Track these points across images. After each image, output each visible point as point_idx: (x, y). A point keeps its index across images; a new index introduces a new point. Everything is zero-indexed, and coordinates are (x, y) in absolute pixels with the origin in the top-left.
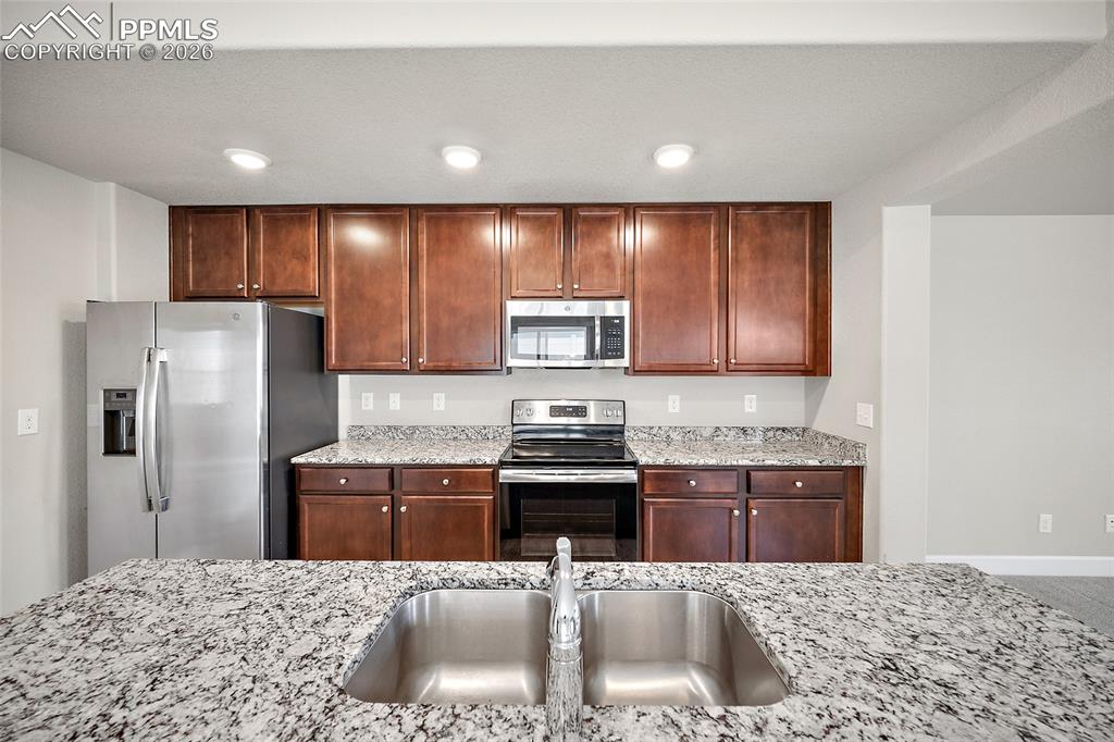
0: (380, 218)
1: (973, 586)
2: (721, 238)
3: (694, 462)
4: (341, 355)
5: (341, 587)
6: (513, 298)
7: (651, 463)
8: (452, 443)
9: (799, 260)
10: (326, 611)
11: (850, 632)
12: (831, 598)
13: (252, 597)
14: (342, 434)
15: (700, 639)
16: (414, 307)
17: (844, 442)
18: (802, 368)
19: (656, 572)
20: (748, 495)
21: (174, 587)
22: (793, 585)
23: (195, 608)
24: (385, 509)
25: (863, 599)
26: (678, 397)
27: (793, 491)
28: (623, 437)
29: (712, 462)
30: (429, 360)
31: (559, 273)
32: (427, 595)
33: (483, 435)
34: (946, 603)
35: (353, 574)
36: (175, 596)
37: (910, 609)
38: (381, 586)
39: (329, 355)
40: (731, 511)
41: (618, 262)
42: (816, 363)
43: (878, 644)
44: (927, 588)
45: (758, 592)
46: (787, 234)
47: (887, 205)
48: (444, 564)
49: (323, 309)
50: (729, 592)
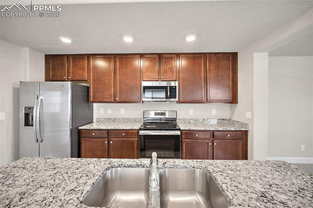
0: (105, 58)
1: (287, 168)
2: (205, 63)
3: (197, 129)
4: (94, 97)
5: (87, 167)
6: (144, 81)
7: (184, 129)
8: (126, 123)
9: (228, 69)
10: (81, 175)
11: (249, 183)
12: (242, 172)
13: (59, 170)
14: (95, 120)
15: (199, 184)
16: (115, 83)
17: (242, 123)
18: (229, 101)
19: (186, 163)
20: (213, 139)
21: (35, 166)
22: (229, 167)
23: (40, 173)
24: (106, 142)
25: (252, 172)
26: (192, 110)
27: (227, 138)
28: (176, 121)
29: (203, 129)
30: (119, 99)
31: (157, 73)
32: (113, 169)
33: (135, 121)
34: (279, 174)
35: (91, 162)
36: (35, 169)
37: (268, 176)
38: (99, 167)
39: (90, 97)
40: (208, 143)
41: (175, 70)
42: (234, 100)
43: (259, 188)
44: (272, 169)
45: (218, 170)
46: (225, 62)
47: (255, 52)
48: (120, 159)
49: (89, 84)
50: (209, 169)
